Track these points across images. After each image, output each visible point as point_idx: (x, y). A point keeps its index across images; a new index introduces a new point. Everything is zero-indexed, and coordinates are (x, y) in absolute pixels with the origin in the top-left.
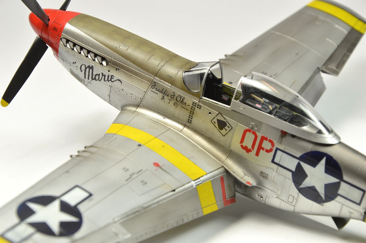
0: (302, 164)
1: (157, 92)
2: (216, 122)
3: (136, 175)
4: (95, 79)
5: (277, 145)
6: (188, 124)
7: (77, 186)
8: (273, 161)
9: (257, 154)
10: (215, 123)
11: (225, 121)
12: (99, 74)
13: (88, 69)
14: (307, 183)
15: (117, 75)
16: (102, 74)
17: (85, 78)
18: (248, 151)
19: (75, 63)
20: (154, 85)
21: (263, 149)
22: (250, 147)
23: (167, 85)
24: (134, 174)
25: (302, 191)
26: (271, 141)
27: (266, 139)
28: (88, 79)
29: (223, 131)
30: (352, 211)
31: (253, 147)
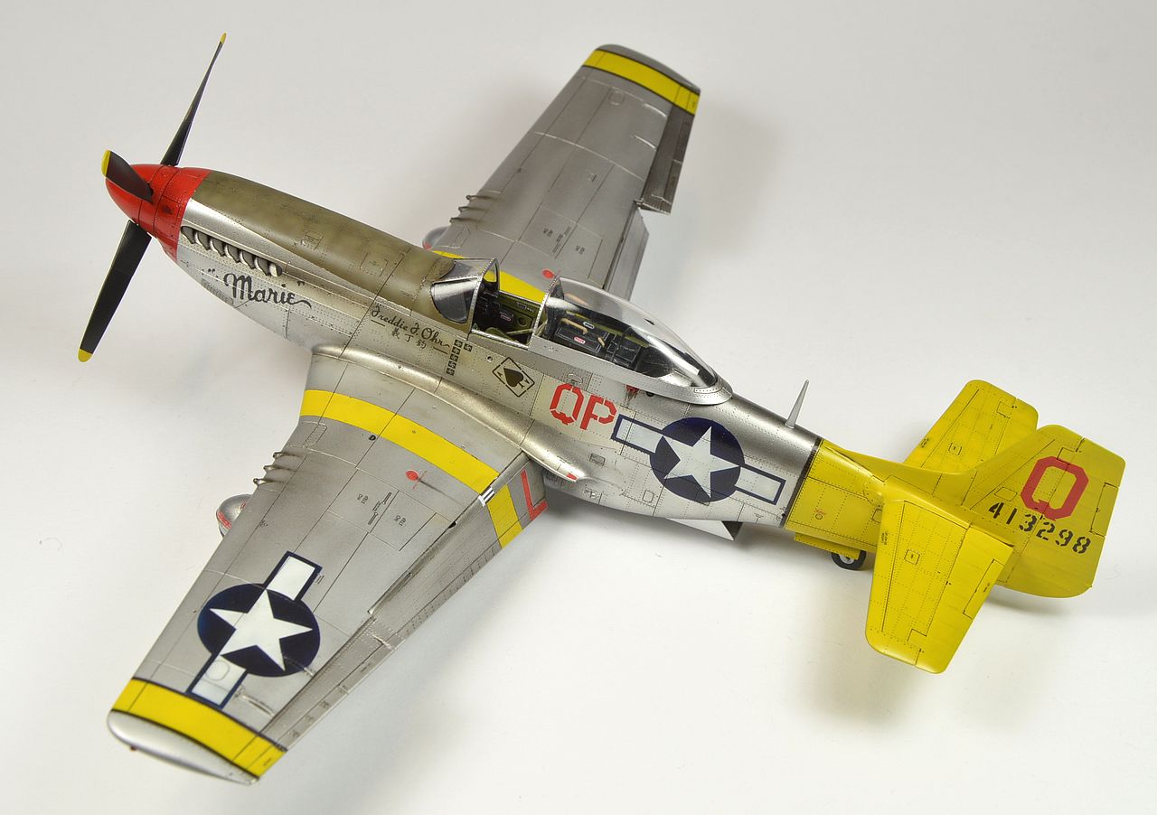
0: (669, 440)
1: (382, 322)
2: (503, 372)
3: (383, 507)
4: (255, 298)
5: (620, 411)
6: (447, 377)
7: (288, 554)
8: (614, 437)
9: (584, 426)
10: (500, 375)
11: (520, 371)
12: (264, 291)
13: (240, 282)
14: (677, 471)
15: (300, 292)
16: (270, 290)
17: (235, 296)
18: (566, 420)
19: (214, 270)
20: (376, 310)
21: (595, 417)
22: (569, 414)
23: (403, 311)
24: (379, 504)
25: (667, 483)
26: (608, 404)
27: (600, 400)
28: (242, 298)
29: (518, 389)
30: (760, 513)
31: (576, 413)
